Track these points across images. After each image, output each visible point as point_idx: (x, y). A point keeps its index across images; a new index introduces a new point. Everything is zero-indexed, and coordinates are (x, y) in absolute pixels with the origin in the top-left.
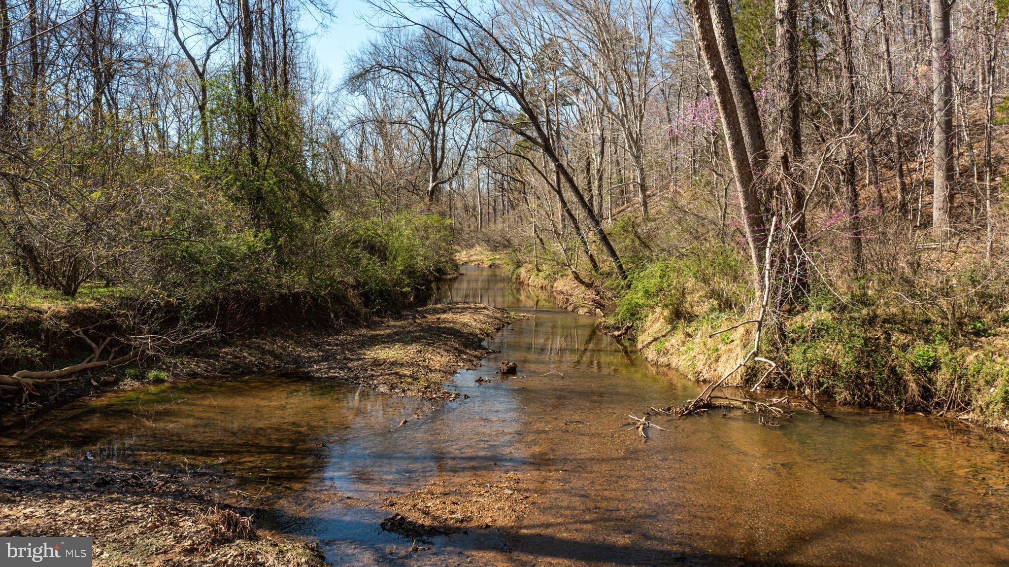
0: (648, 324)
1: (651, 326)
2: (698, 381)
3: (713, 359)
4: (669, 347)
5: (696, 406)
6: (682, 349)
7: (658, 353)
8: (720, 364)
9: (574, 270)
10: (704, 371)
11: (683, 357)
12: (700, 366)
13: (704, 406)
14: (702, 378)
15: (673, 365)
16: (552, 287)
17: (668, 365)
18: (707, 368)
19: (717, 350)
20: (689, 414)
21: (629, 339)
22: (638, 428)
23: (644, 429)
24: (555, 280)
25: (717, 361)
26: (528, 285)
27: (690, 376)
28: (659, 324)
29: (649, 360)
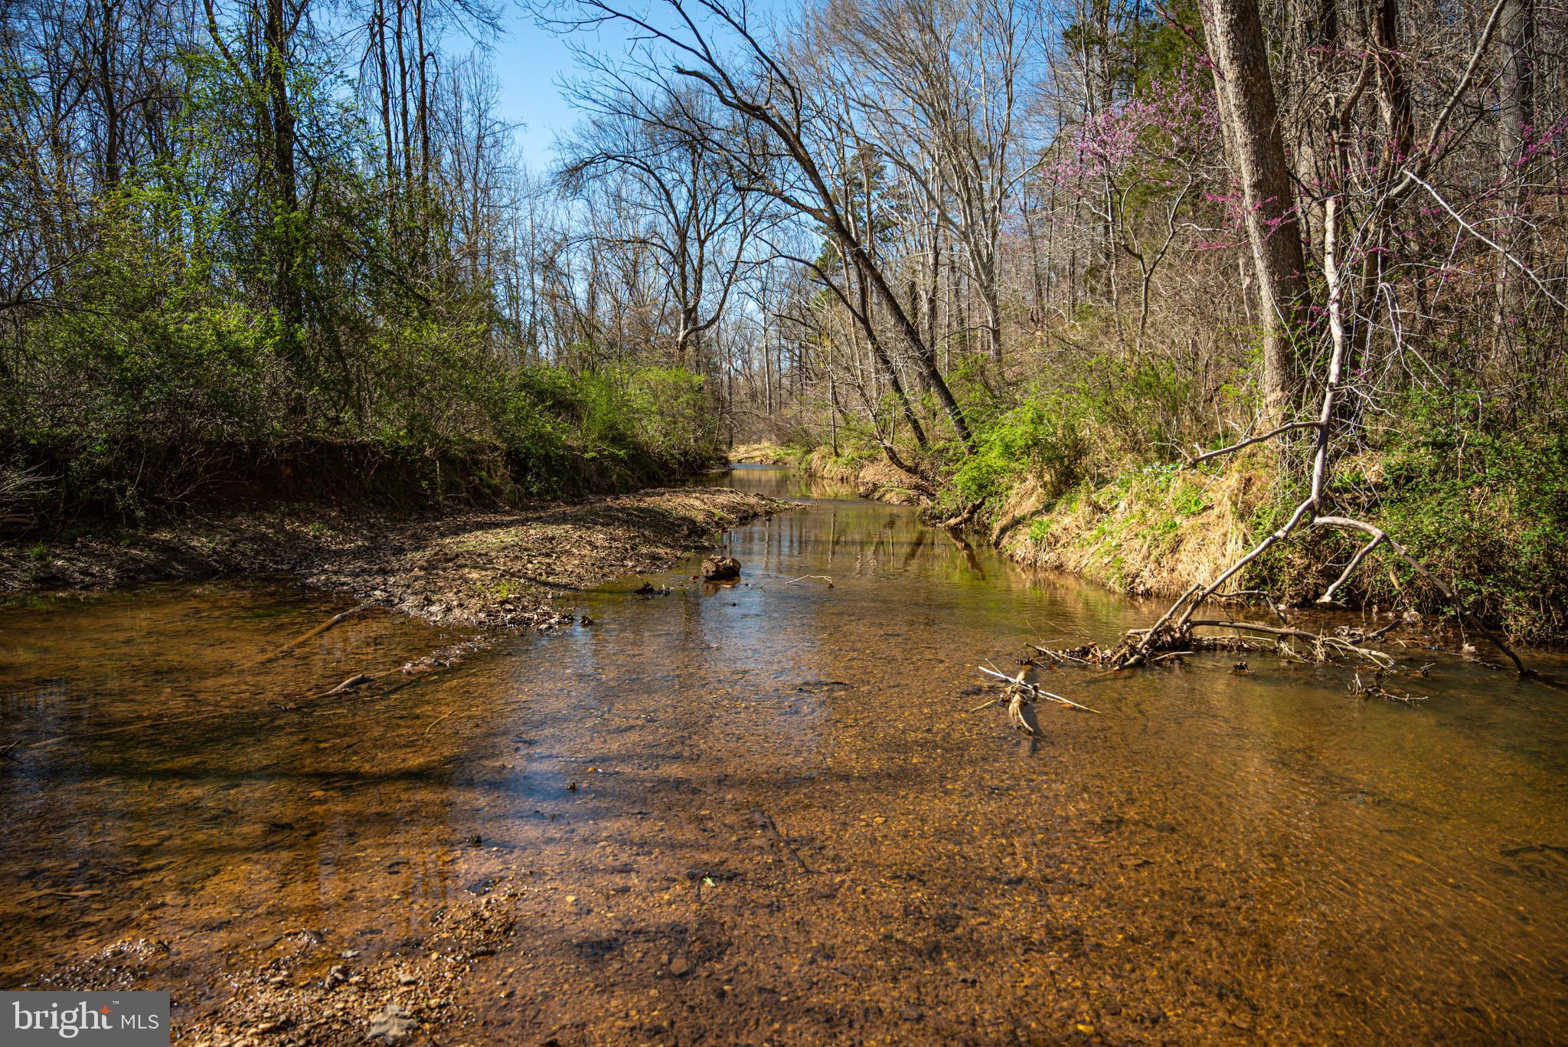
0: (1012, 501)
1: (1019, 504)
2: (1132, 594)
3: (1164, 546)
4: (1059, 533)
5: (1154, 645)
6: (1086, 535)
7: (1037, 542)
8: (1183, 556)
9: (888, 445)
10: (1146, 574)
11: (1092, 550)
12: (1133, 562)
13: (1175, 645)
14: (1142, 588)
15: (1071, 565)
16: (857, 477)
17: (1059, 568)
18: (1152, 566)
19: (1174, 526)
20: (1139, 664)
21: (977, 532)
22: (1006, 702)
23: (1023, 705)
24: (862, 467)
25: (1174, 550)
26: (823, 478)
27: (1114, 584)
28: (1033, 499)
29: (1017, 558)
